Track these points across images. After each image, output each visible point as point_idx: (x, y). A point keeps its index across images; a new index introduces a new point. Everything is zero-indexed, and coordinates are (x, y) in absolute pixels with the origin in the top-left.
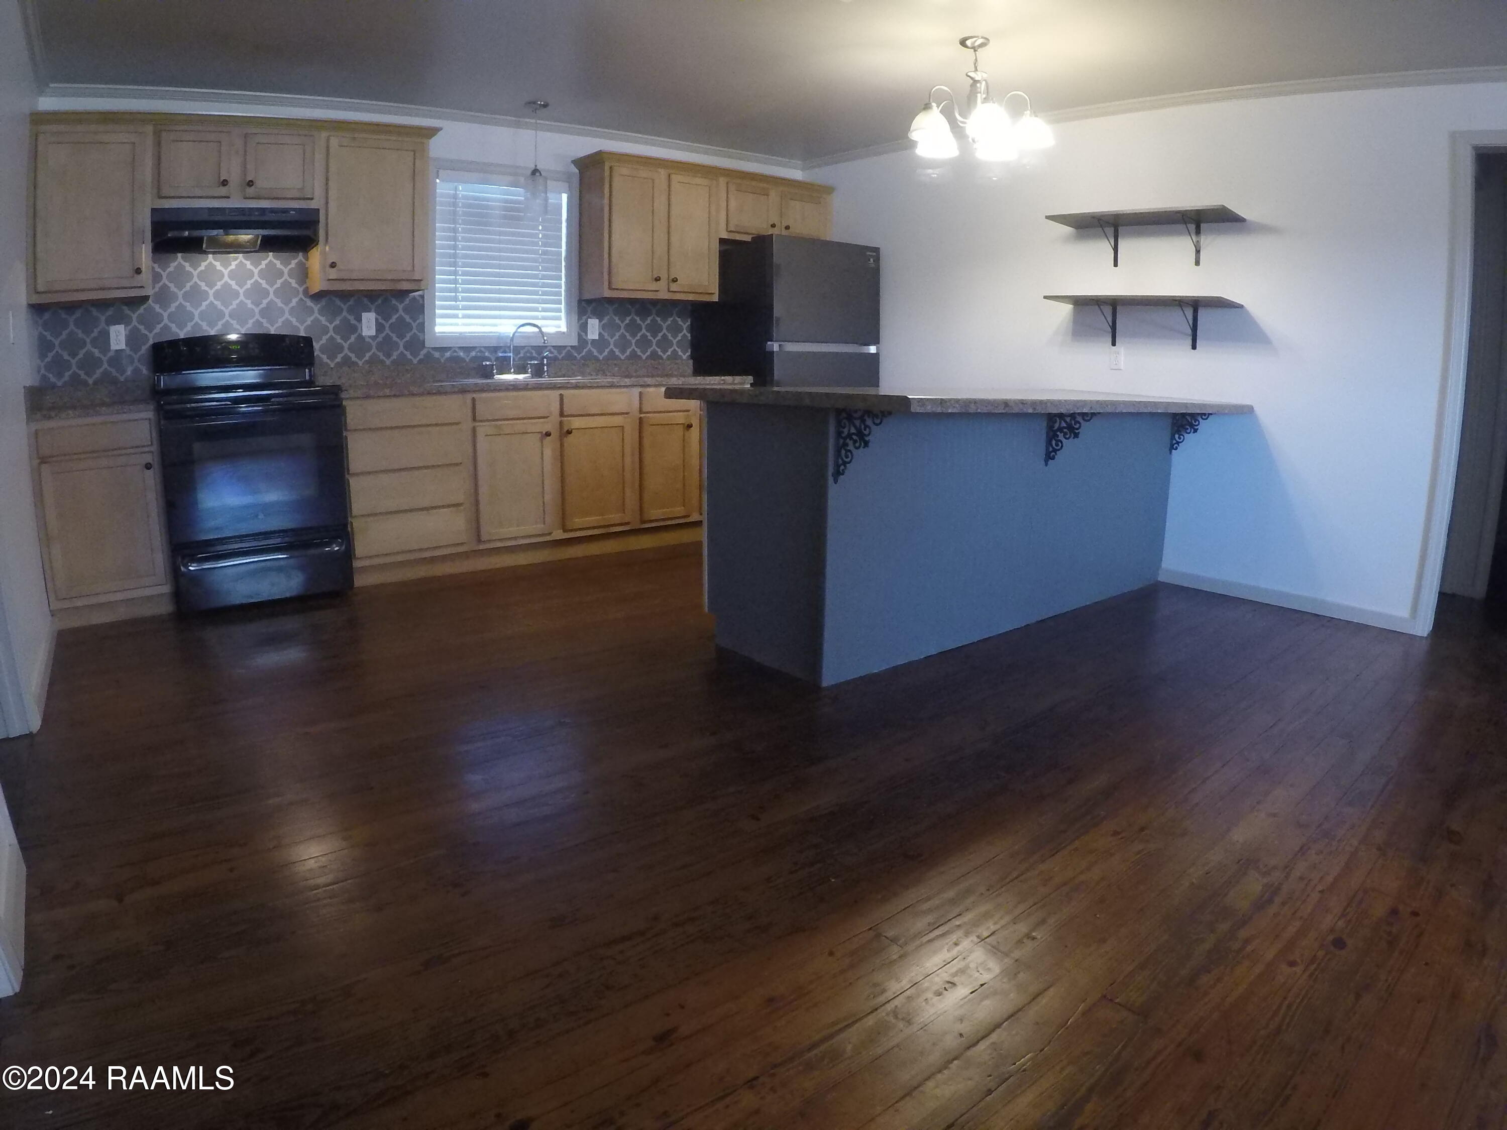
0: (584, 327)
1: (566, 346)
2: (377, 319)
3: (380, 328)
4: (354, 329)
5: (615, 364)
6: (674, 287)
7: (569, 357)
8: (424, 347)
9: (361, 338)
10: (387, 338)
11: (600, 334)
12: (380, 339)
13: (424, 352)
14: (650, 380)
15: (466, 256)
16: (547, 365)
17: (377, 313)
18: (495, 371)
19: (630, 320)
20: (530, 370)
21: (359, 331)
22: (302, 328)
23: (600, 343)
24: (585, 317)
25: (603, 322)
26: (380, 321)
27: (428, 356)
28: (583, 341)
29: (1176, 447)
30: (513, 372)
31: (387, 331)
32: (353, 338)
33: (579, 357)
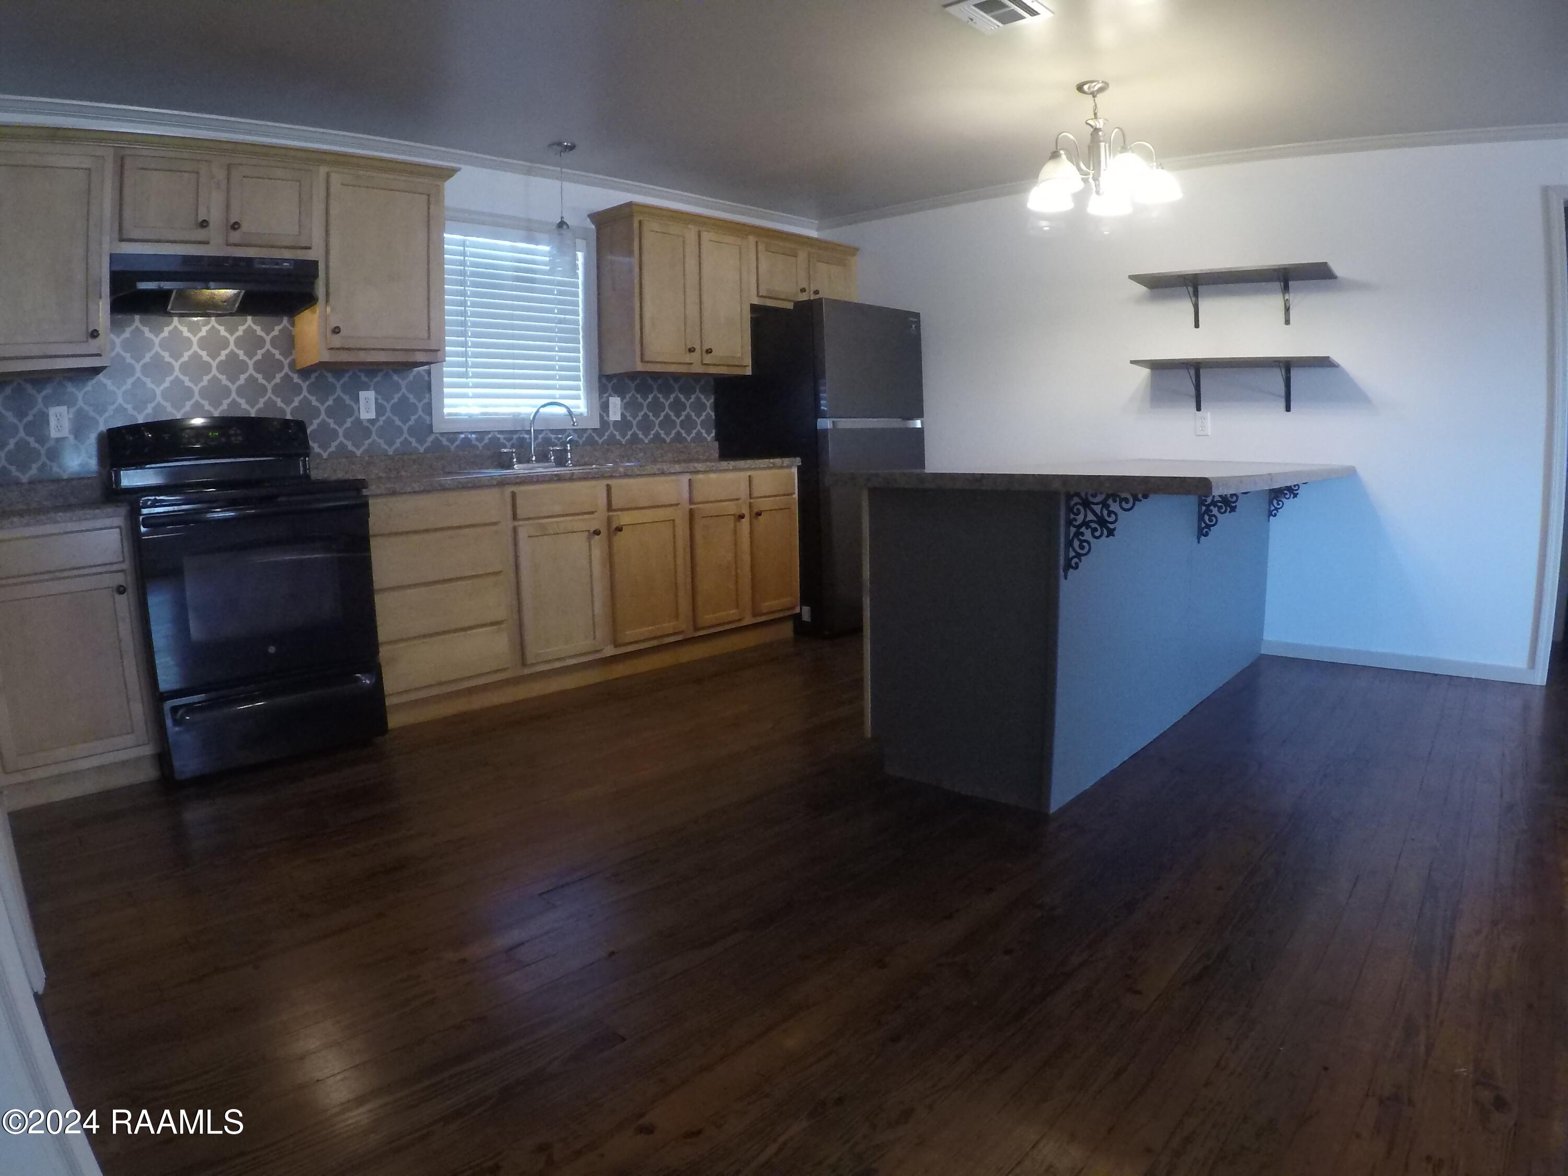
0: (605, 407)
1: (586, 429)
2: (376, 399)
3: (380, 409)
4: (349, 411)
5: (640, 449)
6: (708, 359)
7: (591, 442)
8: (431, 432)
9: (358, 421)
10: (389, 422)
11: (622, 414)
12: (381, 423)
13: (431, 439)
14: (700, 465)
15: (475, 325)
16: (571, 451)
17: (377, 392)
18: (515, 460)
19: (653, 398)
20: (553, 458)
21: (356, 414)
22: (288, 410)
23: (623, 425)
24: (606, 395)
25: (625, 401)
26: (380, 401)
27: (437, 442)
28: (604, 423)
29: (1275, 514)
30: (535, 461)
31: (388, 414)
32: (349, 421)
33: (600, 441)
